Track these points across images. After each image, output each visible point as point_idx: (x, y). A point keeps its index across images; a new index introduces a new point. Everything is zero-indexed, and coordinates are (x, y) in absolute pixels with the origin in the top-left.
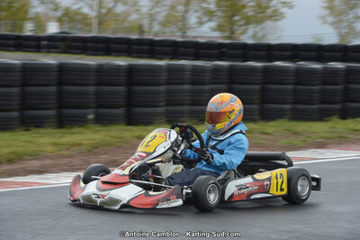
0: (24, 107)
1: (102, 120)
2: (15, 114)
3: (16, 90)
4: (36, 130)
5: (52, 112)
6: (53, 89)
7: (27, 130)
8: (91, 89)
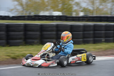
0: (84, 37)
1: (107, 41)
2: (81, 40)
3: (81, 33)
4: (87, 44)
5: (92, 39)
6: (92, 32)
7: (85, 44)
8: (103, 32)
